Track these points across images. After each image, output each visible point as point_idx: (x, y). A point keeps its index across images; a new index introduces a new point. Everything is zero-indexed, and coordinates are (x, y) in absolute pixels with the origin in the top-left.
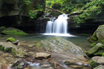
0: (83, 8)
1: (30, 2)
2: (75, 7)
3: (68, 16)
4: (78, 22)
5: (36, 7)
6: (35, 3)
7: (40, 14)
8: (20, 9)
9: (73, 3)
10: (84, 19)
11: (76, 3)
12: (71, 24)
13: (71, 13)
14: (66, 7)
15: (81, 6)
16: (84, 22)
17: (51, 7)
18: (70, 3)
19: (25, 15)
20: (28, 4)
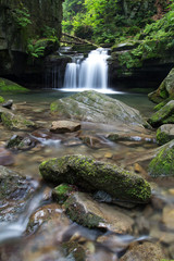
0: (138, 35)
1: (29, 21)
2: (121, 35)
3: (109, 53)
4: (128, 66)
5: (42, 32)
6: (39, 24)
7: (52, 48)
8: (9, 37)
9: (118, 26)
10: (139, 57)
11: (124, 25)
12: (115, 69)
13: (115, 46)
14: (104, 34)
15: (133, 33)
16: (141, 65)
17: (72, 34)
18: (113, 25)
19: (20, 50)
20: (24, 25)
